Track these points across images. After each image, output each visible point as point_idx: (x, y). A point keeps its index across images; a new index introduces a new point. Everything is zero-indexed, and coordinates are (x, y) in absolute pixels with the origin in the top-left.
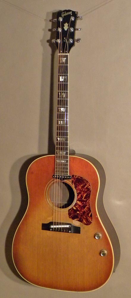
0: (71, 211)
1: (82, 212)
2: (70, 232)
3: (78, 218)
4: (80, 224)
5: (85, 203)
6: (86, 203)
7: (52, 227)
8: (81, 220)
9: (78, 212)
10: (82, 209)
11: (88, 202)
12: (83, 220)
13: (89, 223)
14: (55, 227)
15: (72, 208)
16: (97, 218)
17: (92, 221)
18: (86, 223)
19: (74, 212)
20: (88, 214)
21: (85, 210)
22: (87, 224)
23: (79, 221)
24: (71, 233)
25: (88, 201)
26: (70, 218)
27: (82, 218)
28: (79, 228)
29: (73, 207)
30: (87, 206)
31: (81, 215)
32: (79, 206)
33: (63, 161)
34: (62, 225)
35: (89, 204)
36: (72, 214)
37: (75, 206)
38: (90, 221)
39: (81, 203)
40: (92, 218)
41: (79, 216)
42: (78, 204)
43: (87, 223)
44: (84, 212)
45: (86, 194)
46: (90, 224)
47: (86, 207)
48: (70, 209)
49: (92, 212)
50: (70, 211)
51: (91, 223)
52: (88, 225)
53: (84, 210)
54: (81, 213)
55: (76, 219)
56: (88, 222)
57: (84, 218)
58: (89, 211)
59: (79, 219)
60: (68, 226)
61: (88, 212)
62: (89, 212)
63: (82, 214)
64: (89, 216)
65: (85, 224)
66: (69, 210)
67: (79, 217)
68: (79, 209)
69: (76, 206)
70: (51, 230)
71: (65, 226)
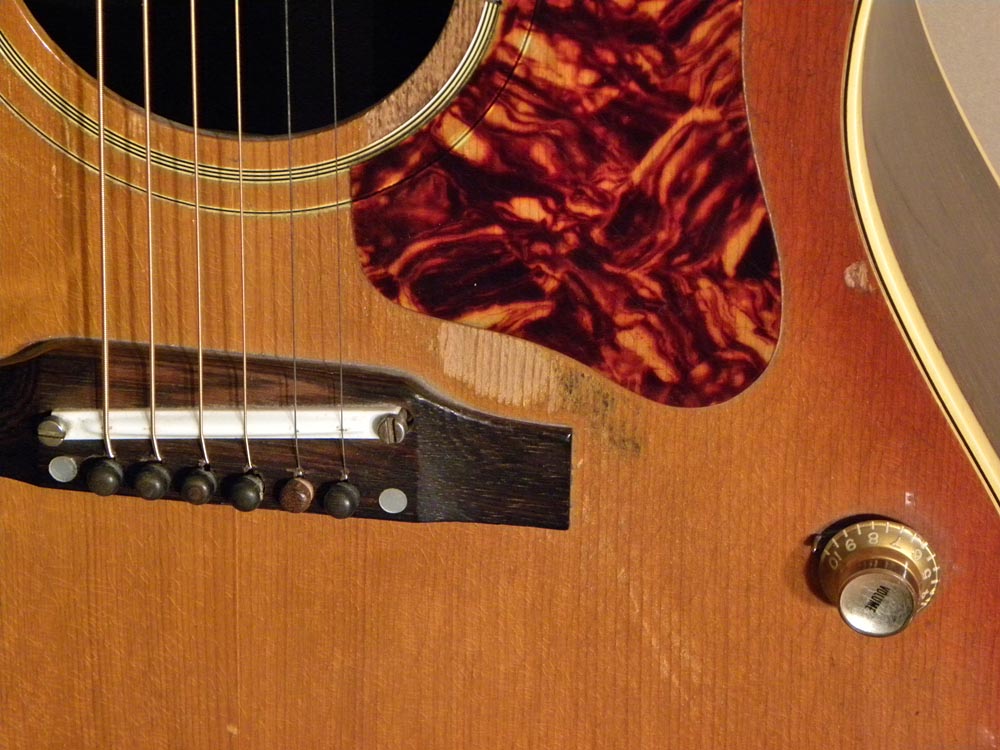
0: (411, 181)
1: (592, 211)
2: (393, 500)
3: (535, 294)
4: (569, 384)
5: (645, 59)
6: (670, 63)
7: (78, 424)
8: (587, 319)
9: (528, 209)
10: (596, 152)
11: (706, 50)
12: (607, 329)
13: (717, 365)
14: (126, 424)
15: (428, 138)
17: (765, 350)
18: (665, 372)
19: (454, 211)
20: (705, 239)
21: (657, 171)
22: (682, 393)
24: (410, 515)
25: (700, 33)
26: (389, 288)
28: (559, 442)
29: (435, 123)
30: (684, 104)
31: (587, 257)
32: (553, 102)
34: (257, 402)
35: (736, 87)
36: (430, 229)
37: (469, 104)
38: (733, 343)
40: (771, 303)
41: (553, 261)
42: (528, 83)
44: (638, 207)
46: (729, 391)
47: (665, 126)
48: (391, 157)
49: (769, 205)
50: (393, 180)
51: (754, 367)
52: (705, 402)
53: (636, 175)
54: (583, 225)
55: (497, 314)
56: (706, 348)
57: (635, 302)
58: (715, 196)
59: (541, 311)
60: (358, 423)
61: (703, 210)
62: (721, 211)
63: (596, 234)
64: (716, 274)
65: (650, 385)
66: (366, 175)
67: (551, 285)
68: (540, 153)
69: (495, 114)
70: (62, 469)
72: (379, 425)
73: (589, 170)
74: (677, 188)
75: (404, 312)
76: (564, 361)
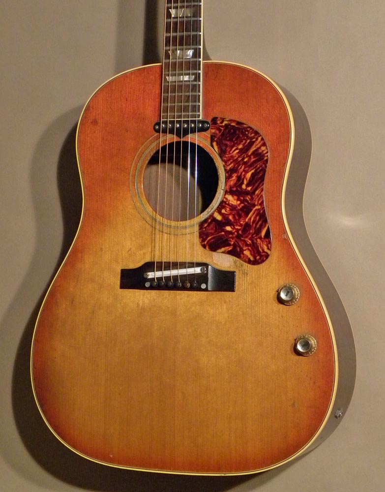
0: (209, 225)
1: (239, 228)
2: (203, 286)
3: (229, 245)
4: (235, 262)
5: (248, 198)
6: (252, 199)
7: (151, 275)
8: (238, 249)
9: (228, 228)
10: (240, 216)
11: (258, 195)
12: (242, 251)
13: (261, 256)
14: (158, 274)
15: (212, 216)
16: (286, 241)
17: (269, 252)
18: (252, 259)
19: (216, 231)
20: (258, 231)
21: (250, 219)
22: (255, 263)
23: (230, 253)
24: (206, 290)
25: (257, 192)
26: (204, 246)
27: (239, 247)
28: (232, 274)
29: (213, 213)
30: (254, 205)
31: (238, 237)
32: (233, 208)
33: (186, 78)
34: (180, 268)
35: (263, 202)
36: (212, 234)
37: (219, 210)
38: (264, 251)
39: (238, 200)
40: (270, 242)
41: (232, 238)
42: (228, 205)
43: (255, 257)
44: (247, 227)
45: (253, 171)
46: (263, 261)
47: (251, 210)
48: (206, 221)
49: (270, 223)
50: (206, 225)
51: (267, 256)
52: (259, 263)
53: (247, 220)
54: (238, 231)
55: (223, 249)
56: (259, 253)
57: (247, 245)
58: (260, 223)
59: (230, 248)
60: (198, 270)
61: (258, 226)
62: (261, 225)
63: (240, 232)
64: (260, 238)
65: (249, 262)
66: (201, 225)
67: (232, 243)
68: (231, 217)
69: (223, 211)
70: (147, 285)
71: (191, 271)
72: (201, 270)
73: (239, 220)
74: (254, 222)
75: (207, 251)
76: (235, 258)
